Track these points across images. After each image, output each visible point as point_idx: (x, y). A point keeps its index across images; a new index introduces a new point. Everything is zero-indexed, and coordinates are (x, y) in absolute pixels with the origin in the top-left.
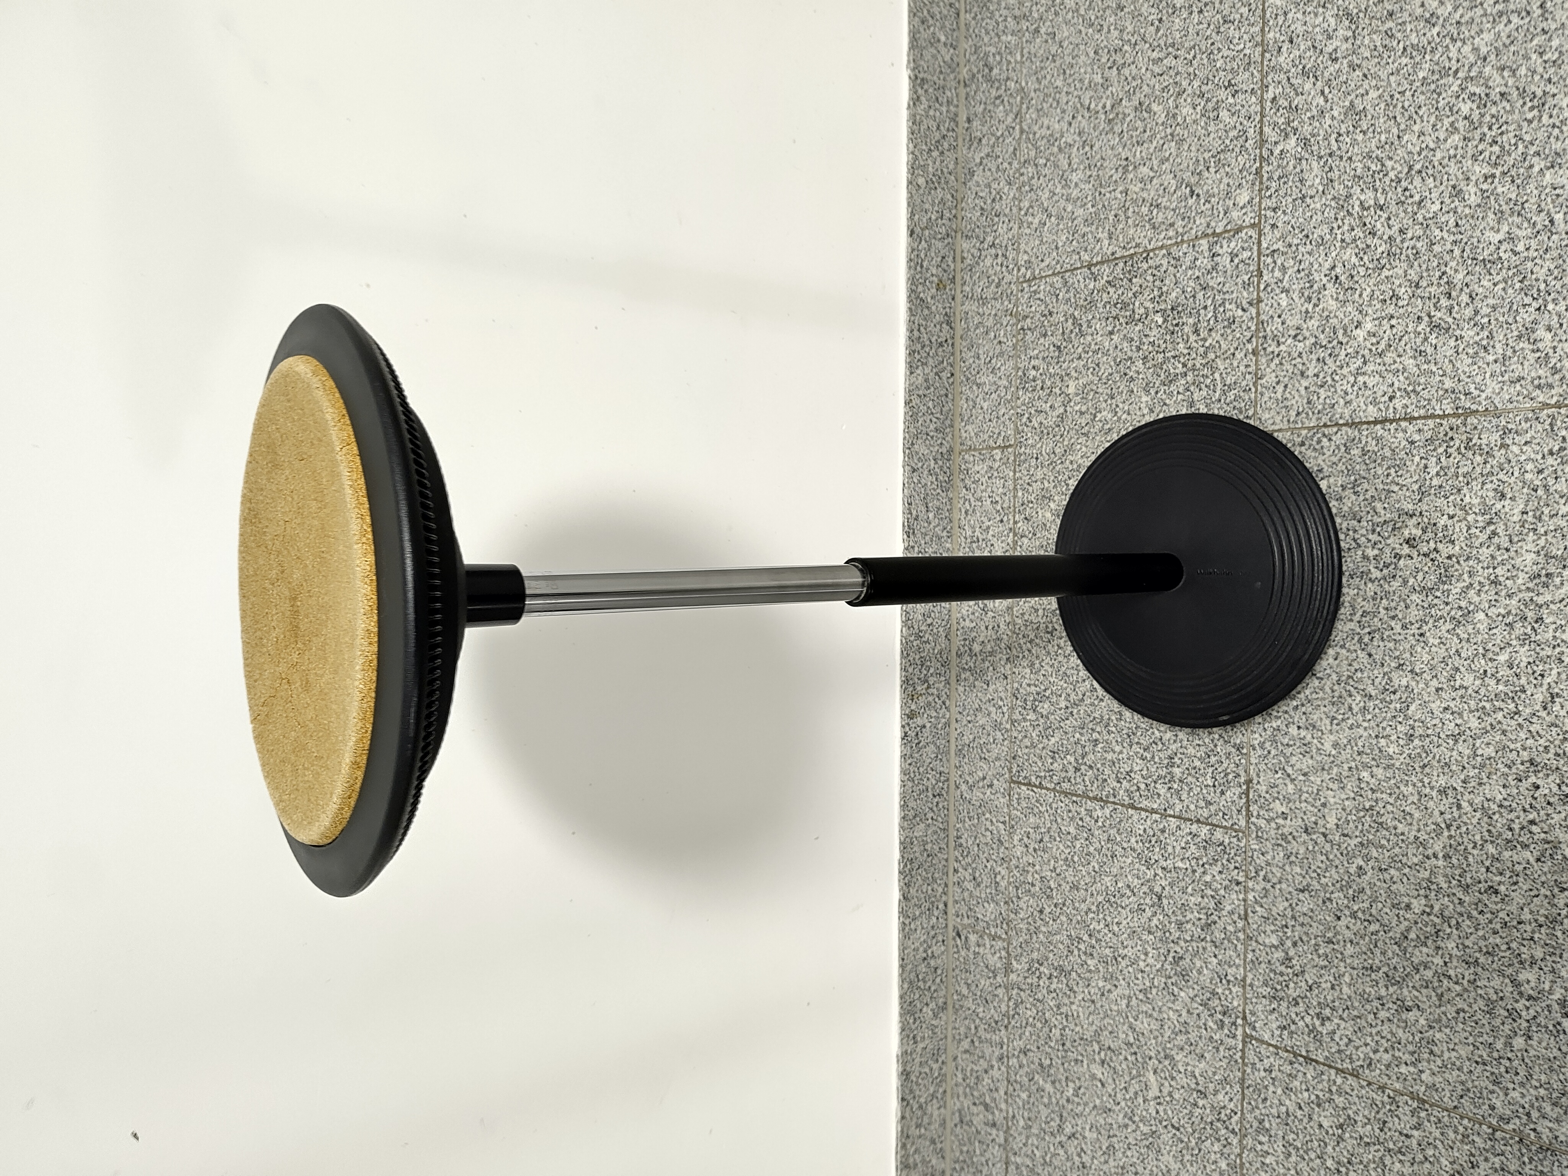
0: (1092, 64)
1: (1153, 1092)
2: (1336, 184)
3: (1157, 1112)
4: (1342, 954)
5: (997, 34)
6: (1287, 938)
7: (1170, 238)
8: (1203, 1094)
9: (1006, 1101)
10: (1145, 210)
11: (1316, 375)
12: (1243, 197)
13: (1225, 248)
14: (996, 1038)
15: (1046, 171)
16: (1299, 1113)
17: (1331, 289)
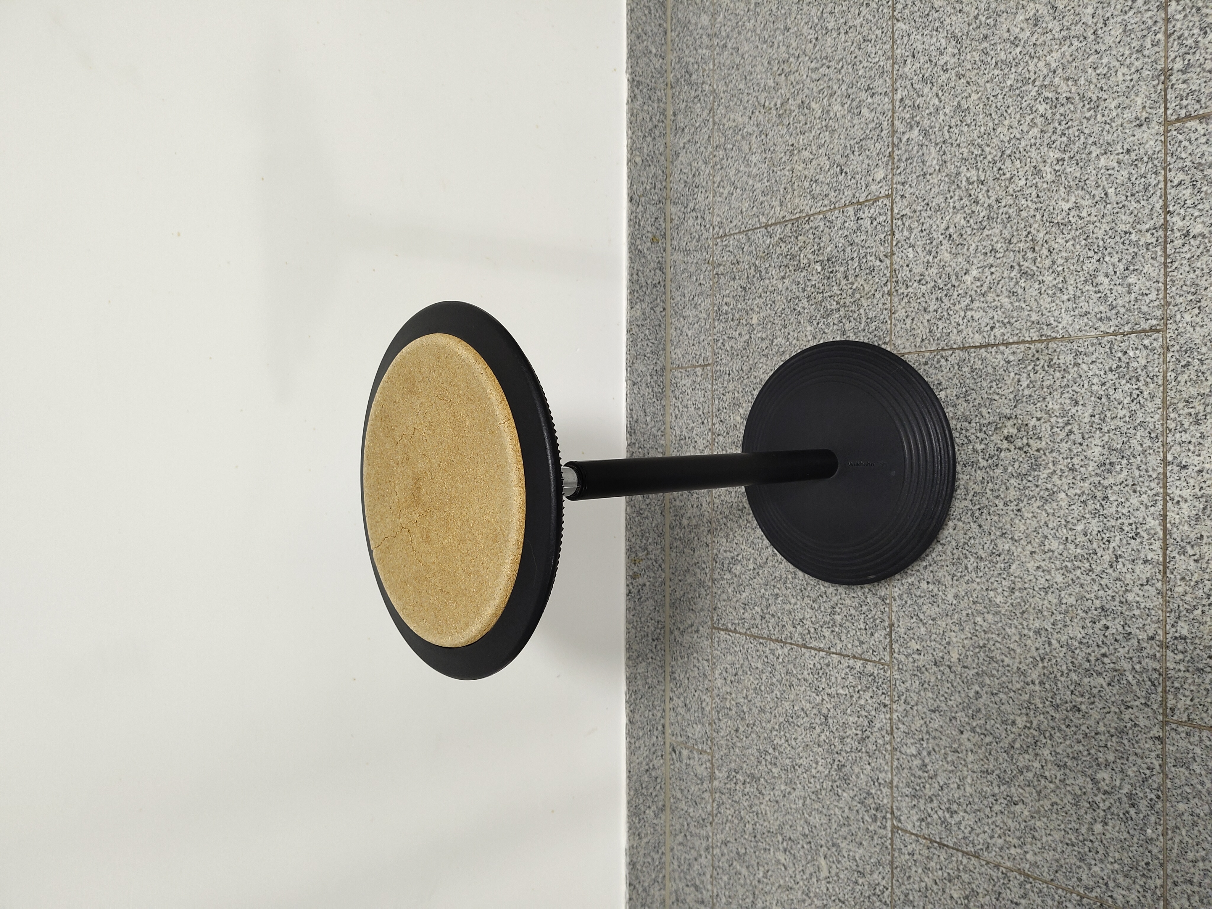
0: (766, 72)
1: (824, 873)
2: (948, 164)
3: (828, 889)
4: (965, 760)
5: (695, 49)
6: (924, 748)
7: (825, 206)
8: (862, 874)
9: (712, 883)
10: (806, 184)
11: (936, 311)
12: (880, 174)
13: (866, 214)
14: (703, 832)
15: (733, 154)
16: (935, 888)
17: (946, 245)
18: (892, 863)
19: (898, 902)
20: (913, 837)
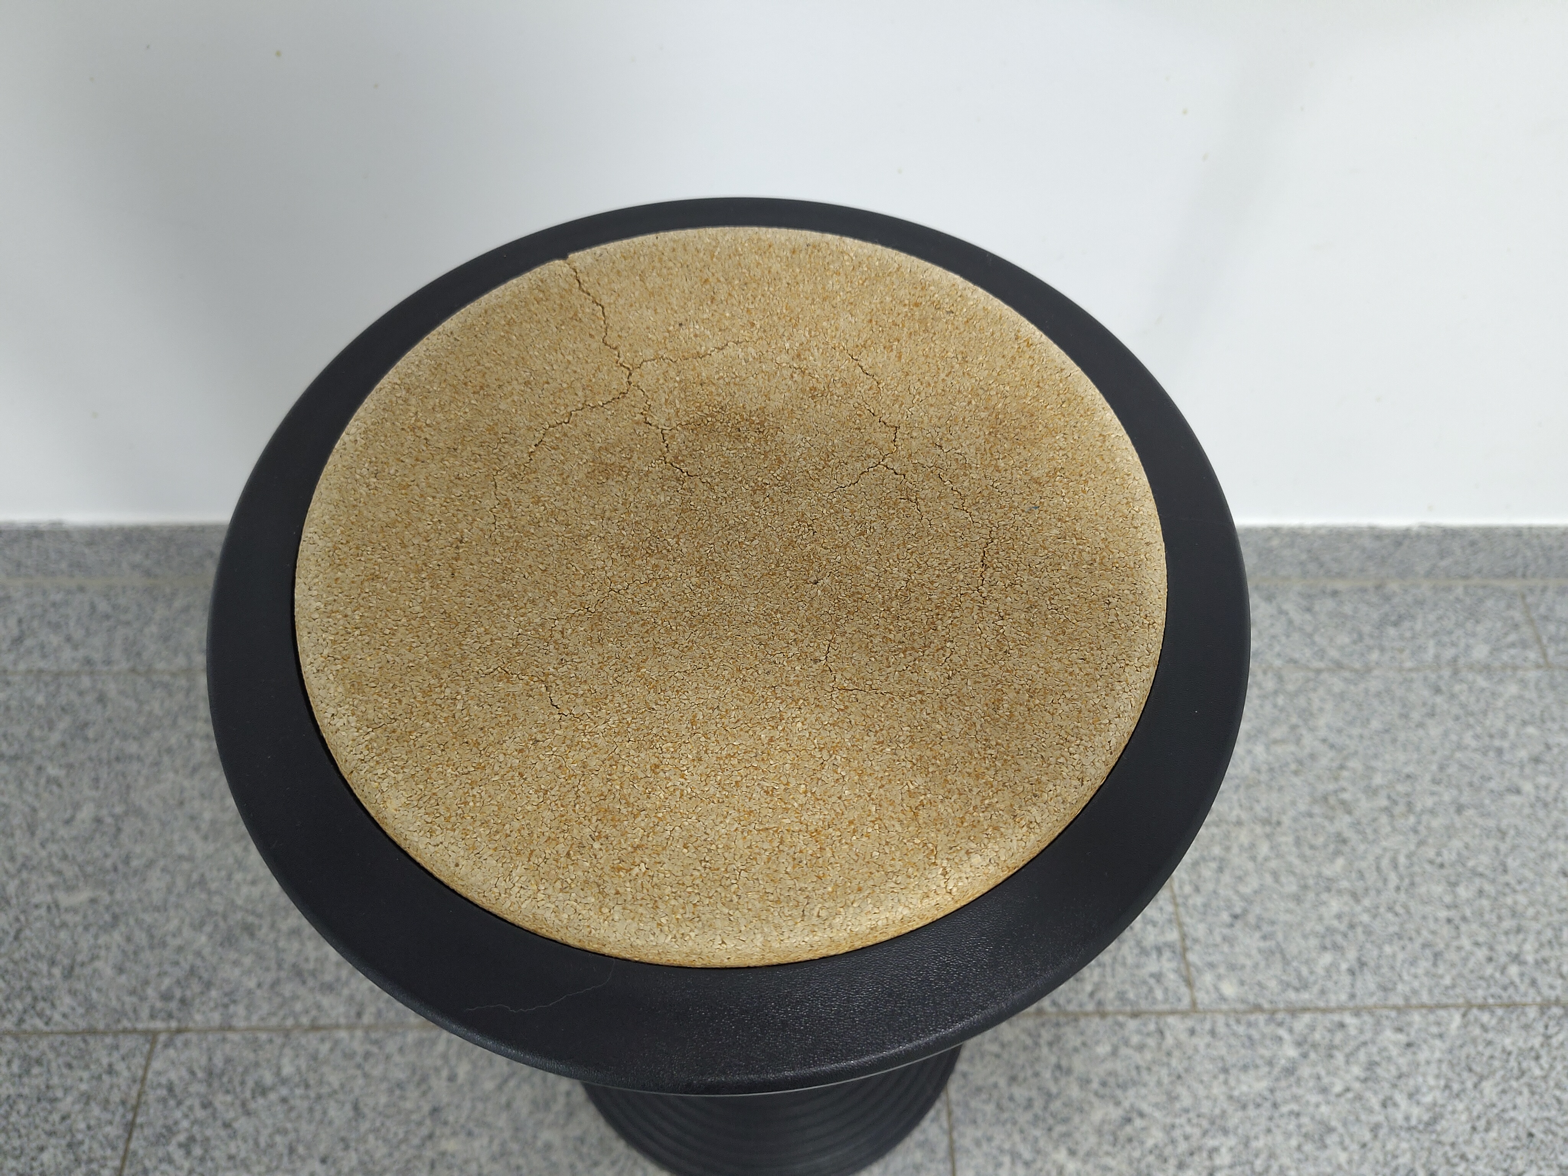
2: (1240, 1114)
3: (37, 906)
4: (277, 1168)
6: (292, 1090)
7: (1181, 887)
8: (69, 973)
10: (1217, 850)
11: (1011, 1098)
12: (1229, 989)
13: (1168, 965)
18: (92, 1031)
19: (25, 1046)
20: (140, 1073)
